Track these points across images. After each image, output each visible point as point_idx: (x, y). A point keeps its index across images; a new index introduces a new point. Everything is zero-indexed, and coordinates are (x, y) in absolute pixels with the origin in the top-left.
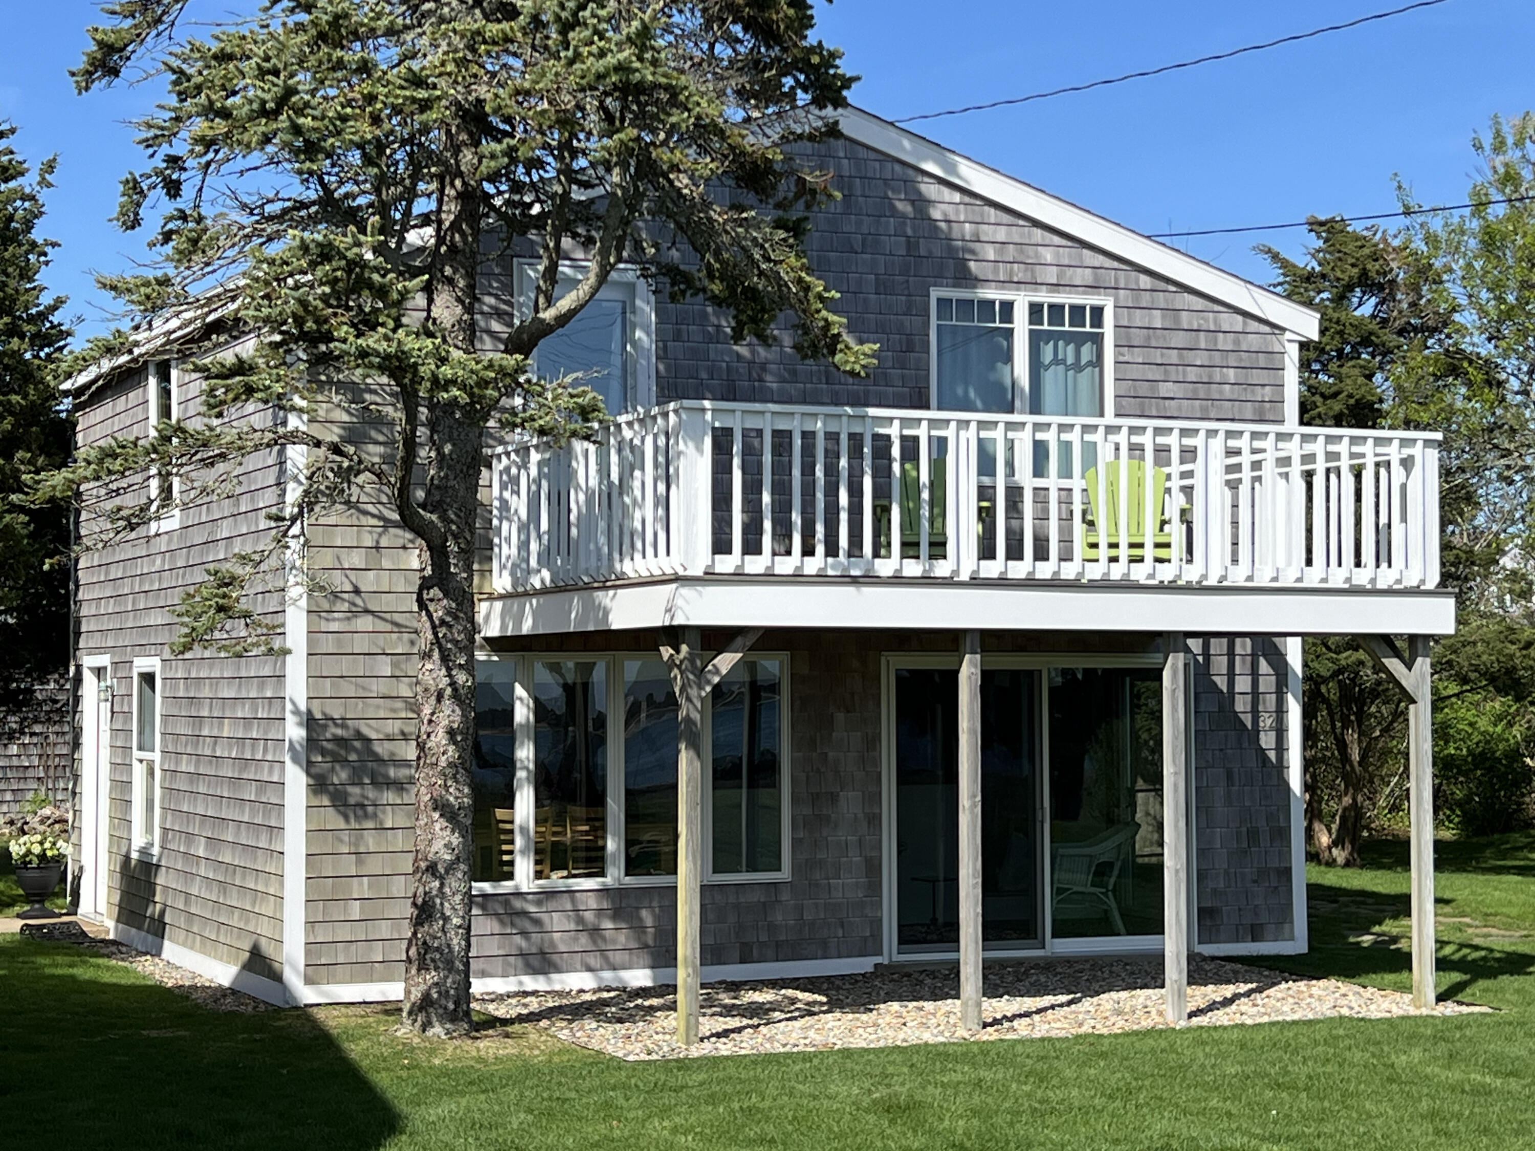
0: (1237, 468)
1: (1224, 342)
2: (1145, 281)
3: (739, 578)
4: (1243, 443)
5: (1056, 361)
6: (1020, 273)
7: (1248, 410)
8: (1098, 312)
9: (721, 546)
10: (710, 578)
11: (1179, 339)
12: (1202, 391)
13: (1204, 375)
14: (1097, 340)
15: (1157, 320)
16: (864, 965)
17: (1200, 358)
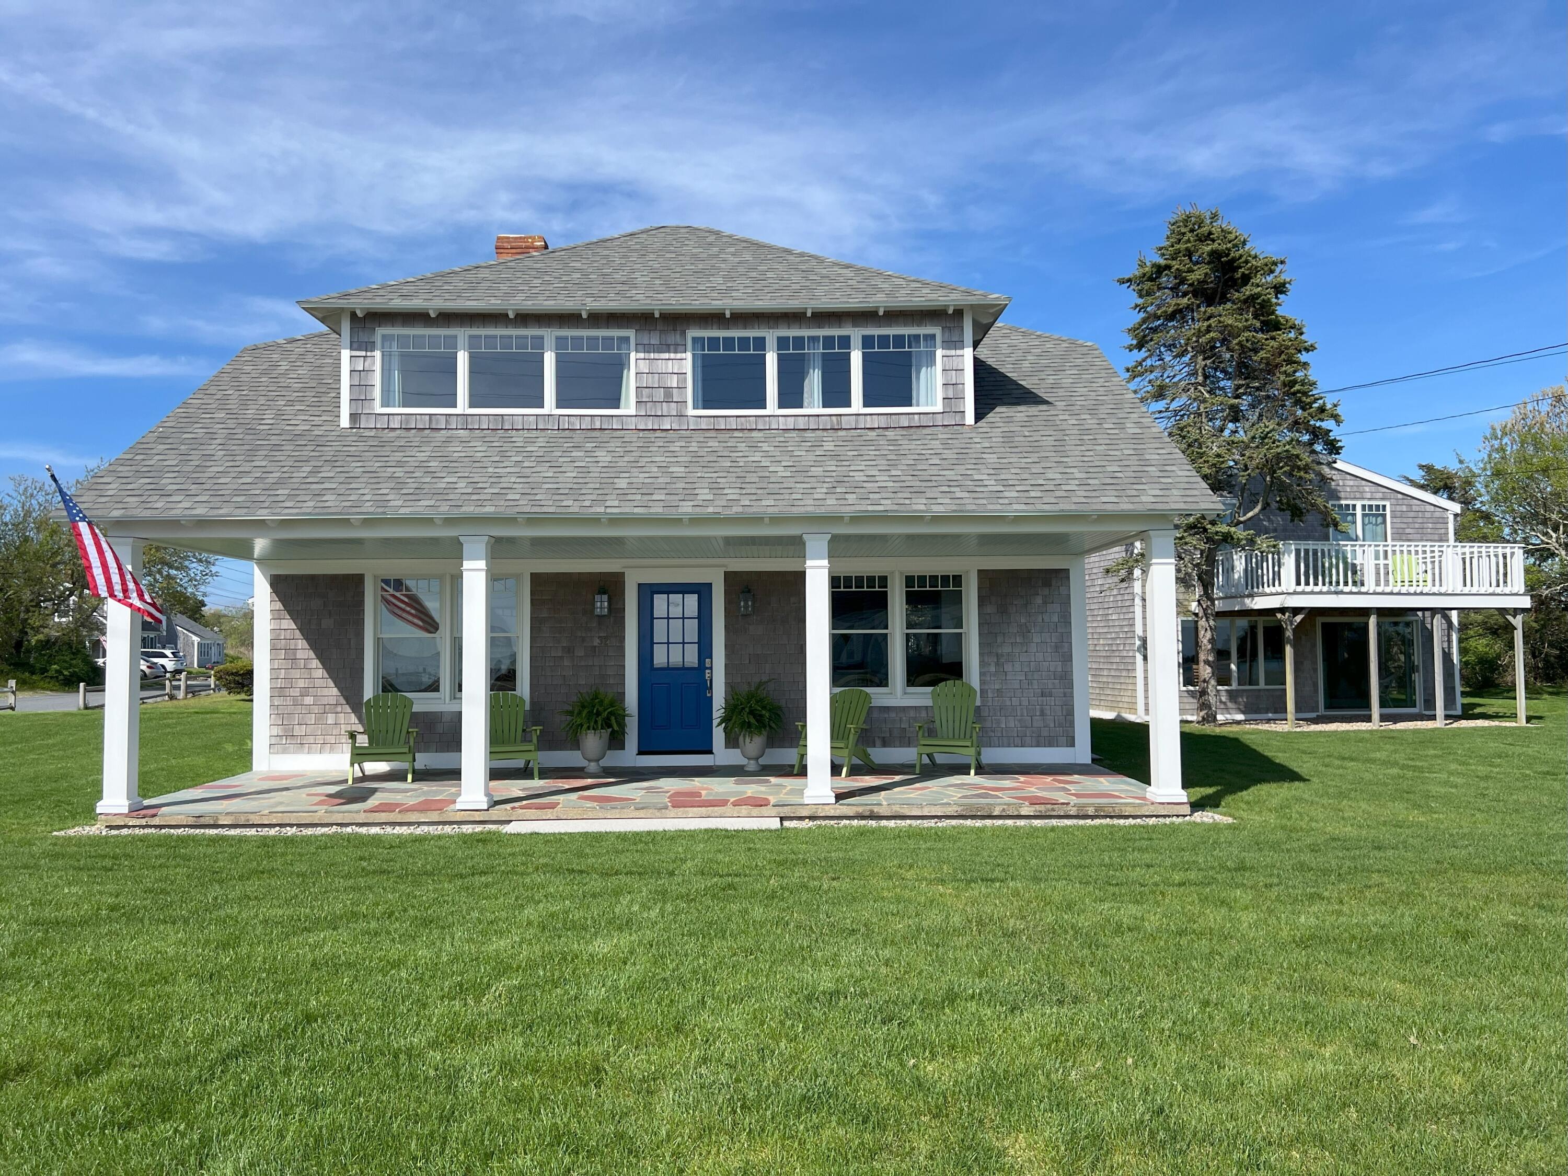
0: (1434, 557)
1: (1428, 515)
2: (1400, 496)
3: (1303, 593)
4: (1436, 549)
5: (1369, 523)
6: (1358, 495)
7: (1436, 537)
8: (1384, 506)
9: (1298, 583)
10: (1295, 593)
11: (1412, 514)
12: (1420, 531)
13: (1421, 526)
14: (1384, 516)
15: (1404, 508)
16: (1314, 715)
17: (1420, 520)
